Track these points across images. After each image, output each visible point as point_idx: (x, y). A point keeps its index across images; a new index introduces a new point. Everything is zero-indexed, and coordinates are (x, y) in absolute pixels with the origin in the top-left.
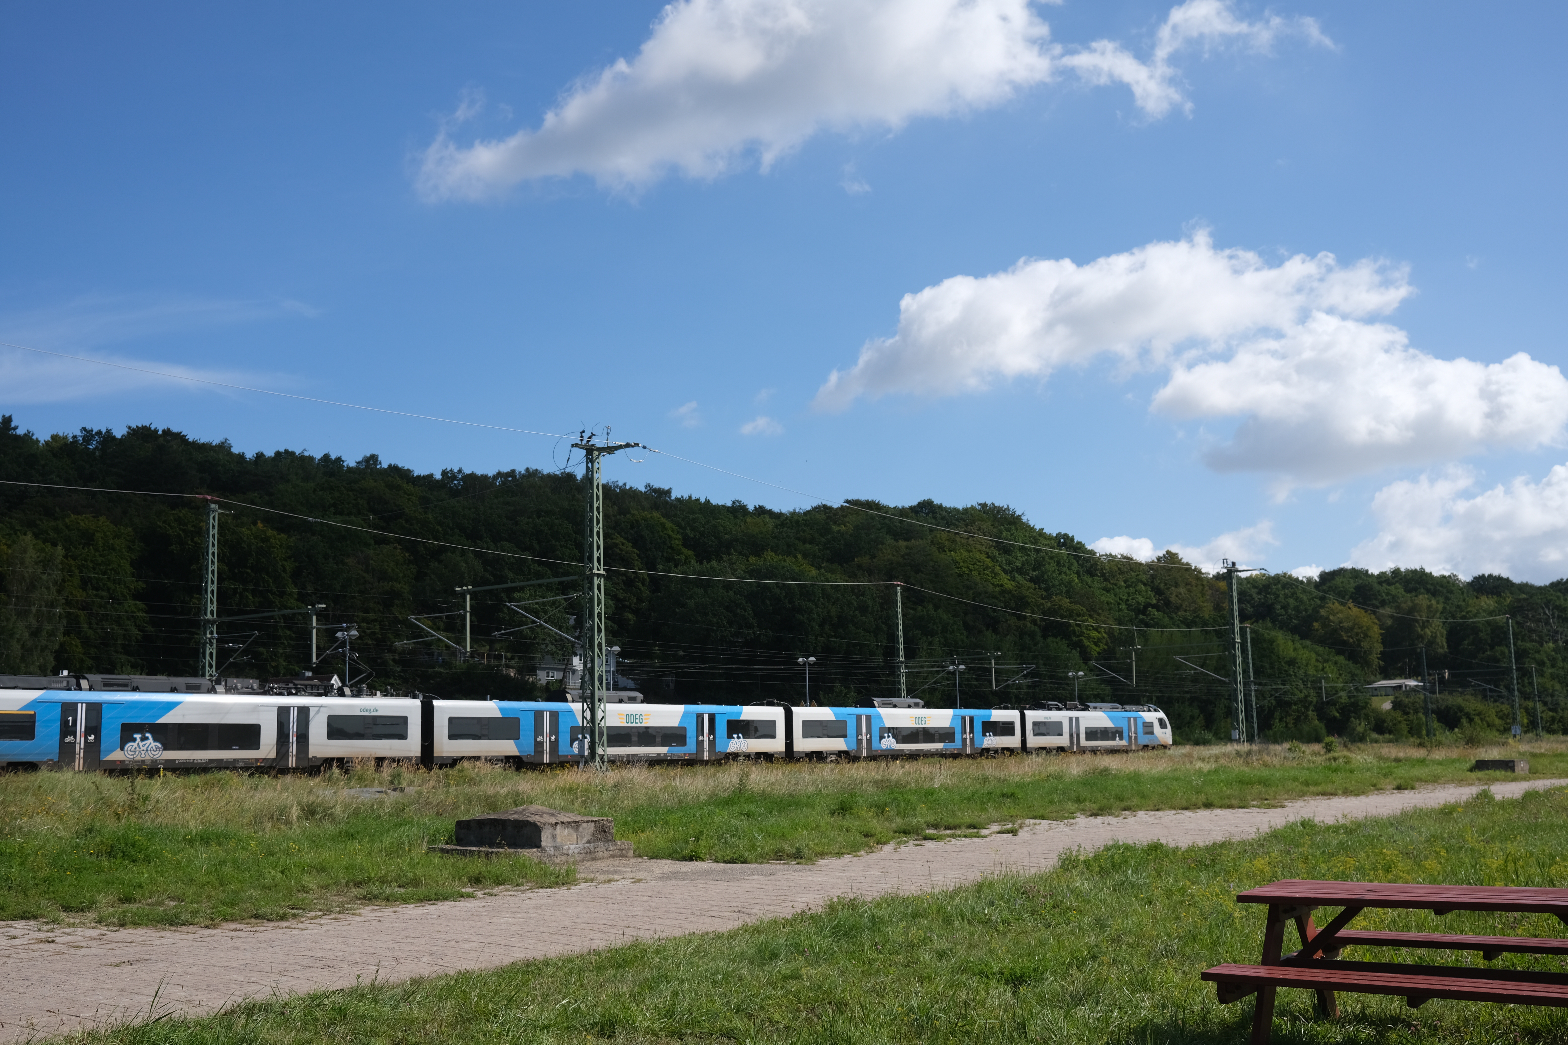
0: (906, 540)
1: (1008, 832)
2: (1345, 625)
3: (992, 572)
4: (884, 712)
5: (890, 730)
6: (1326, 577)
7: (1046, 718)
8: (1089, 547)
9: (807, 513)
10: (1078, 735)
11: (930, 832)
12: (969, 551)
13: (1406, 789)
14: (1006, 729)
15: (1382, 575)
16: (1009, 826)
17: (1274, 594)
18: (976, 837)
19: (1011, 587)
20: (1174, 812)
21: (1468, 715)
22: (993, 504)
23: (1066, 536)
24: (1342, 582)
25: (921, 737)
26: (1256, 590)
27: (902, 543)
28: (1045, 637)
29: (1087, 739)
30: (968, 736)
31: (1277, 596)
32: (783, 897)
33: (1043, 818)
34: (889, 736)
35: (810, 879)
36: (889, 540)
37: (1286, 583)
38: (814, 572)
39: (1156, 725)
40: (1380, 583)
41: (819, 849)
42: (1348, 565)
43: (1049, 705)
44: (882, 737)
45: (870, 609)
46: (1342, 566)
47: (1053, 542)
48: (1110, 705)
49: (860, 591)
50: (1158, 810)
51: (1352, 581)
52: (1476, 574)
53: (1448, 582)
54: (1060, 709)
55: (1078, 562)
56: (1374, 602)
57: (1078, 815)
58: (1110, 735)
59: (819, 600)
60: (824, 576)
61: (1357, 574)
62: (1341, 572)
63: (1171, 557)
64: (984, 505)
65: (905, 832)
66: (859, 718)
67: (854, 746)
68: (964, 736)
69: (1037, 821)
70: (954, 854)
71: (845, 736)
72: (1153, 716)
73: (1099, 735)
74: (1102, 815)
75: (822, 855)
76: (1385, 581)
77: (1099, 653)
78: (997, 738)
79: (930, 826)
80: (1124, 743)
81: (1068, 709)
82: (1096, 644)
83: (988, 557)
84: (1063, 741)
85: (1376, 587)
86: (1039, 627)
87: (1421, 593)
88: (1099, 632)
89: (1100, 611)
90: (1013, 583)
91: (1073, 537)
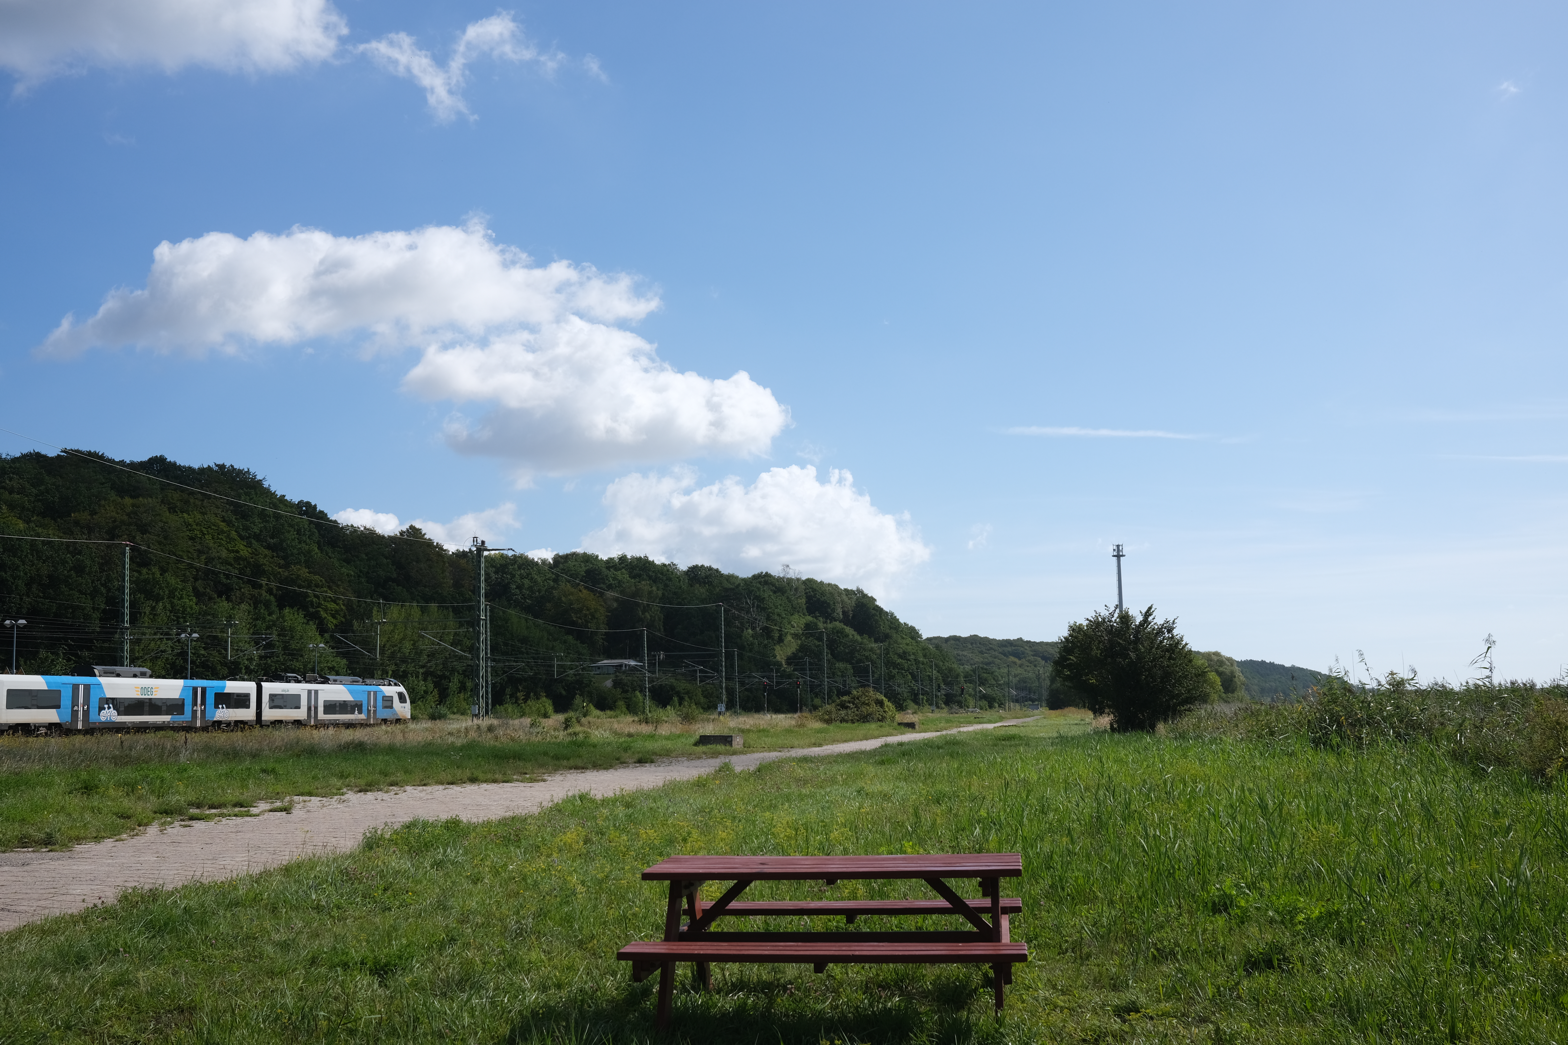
0: (132, 497)
1: (281, 810)
2: (575, 606)
3: (228, 536)
4: (103, 680)
5: (113, 700)
6: (558, 559)
7: (283, 691)
8: (333, 517)
9: (15, 460)
10: (316, 708)
11: (194, 811)
12: (204, 514)
13: (646, 763)
14: (241, 701)
15: (611, 560)
16: (278, 804)
17: (511, 574)
18: (247, 816)
19: (247, 554)
20: (441, 787)
21: (678, 694)
22: (232, 466)
23: (308, 504)
24: (574, 566)
25: (146, 708)
26: (494, 569)
27: (128, 501)
28: (281, 607)
29: (325, 713)
30: (199, 708)
31: (513, 576)
32: (53, 890)
33: (310, 794)
34: (109, 708)
35: (75, 867)
36: (113, 496)
37: (523, 563)
38: (21, 525)
39: (396, 699)
40: (608, 568)
41: (73, 833)
42: (580, 550)
43: (287, 677)
44: (101, 709)
45: (87, 569)
46: (574, 550)
47: (294, 510)
48: (350, 678)
49: (76, 549)
50: (425, 785)
51: (583, 565)
52: (690, 565)
53: (668, 570)
54: (299, 682)
55: (319, 531)
56: (602, 585)
57: (345, 790)
58: (349, 708)
59: (26, 556)
60: (34, 530)
61: (588, 559)
62: (574, 555)
63: (414, 532)
64: (222, 467)
65: (167, 812)
66: (76, 687)
67: (68, 718)
68: (195, 708)
69: (307, 798)
70: (233, 835)
71: (57, 707)
72: (392, 690)
73: (337, 709)
74: (371, 791)
75: (79, 840)
76: (613, 566)
77: (336, 626)
78: (231, 710)
79: (191, 804)
80: (363, 716)
81: (307, 682)
82: (334, 617)
83: (224, 521)
84: (301, 714)
85: (605, 571)
86: (275, 596)
87: (644, 580)
88: (337, 604)
89: (339, 583)
90: (249, 550)
91: (315, 505)
